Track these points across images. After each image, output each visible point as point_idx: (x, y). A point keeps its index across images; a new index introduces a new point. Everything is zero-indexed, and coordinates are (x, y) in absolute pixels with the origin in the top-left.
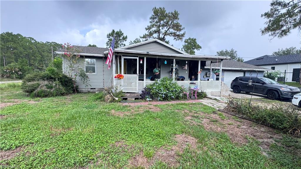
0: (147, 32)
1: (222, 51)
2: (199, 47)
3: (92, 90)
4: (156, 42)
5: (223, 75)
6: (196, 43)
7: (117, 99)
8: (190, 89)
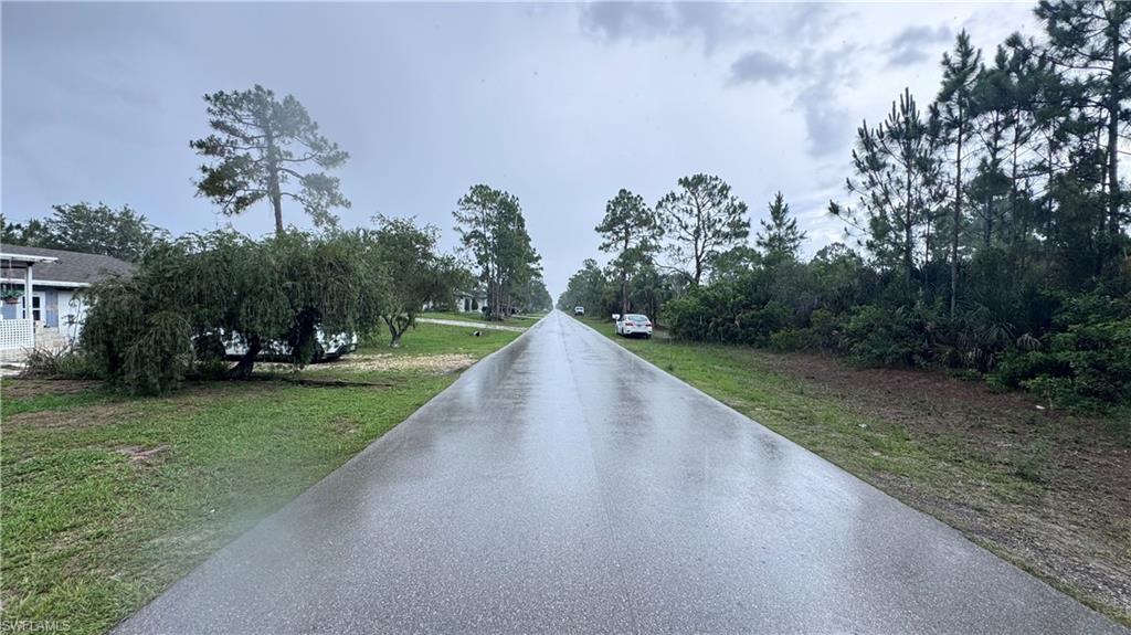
1: (83, 207)
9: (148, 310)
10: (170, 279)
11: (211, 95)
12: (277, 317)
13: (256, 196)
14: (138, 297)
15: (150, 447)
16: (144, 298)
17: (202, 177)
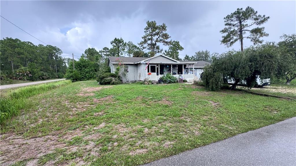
0: (143, 40)
1: (199, 52)
2: (182, 49)
3: (127, 82)
4: (161, 56)
5: (196, 71)
6: (179, 45)
7: (150, 83)
8: (179, 79)
9: (214, 72)
10: (219, 65)
11: (225, 17)
12: (245, 73)
13: (236, 40)
14: (212, 69)
15: (216, 102)
16: (213, 69)
17: (222, 39)
